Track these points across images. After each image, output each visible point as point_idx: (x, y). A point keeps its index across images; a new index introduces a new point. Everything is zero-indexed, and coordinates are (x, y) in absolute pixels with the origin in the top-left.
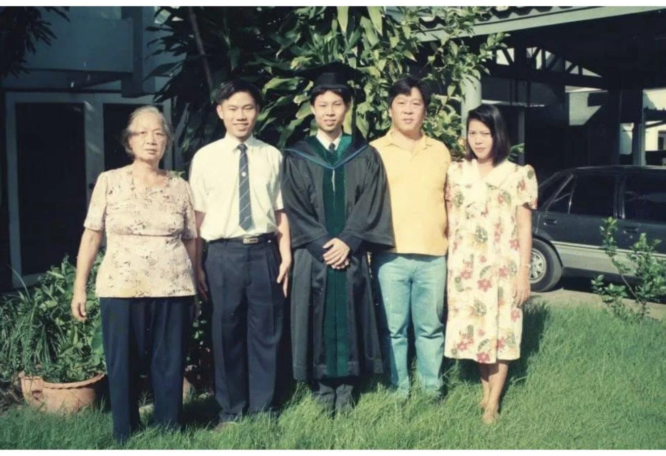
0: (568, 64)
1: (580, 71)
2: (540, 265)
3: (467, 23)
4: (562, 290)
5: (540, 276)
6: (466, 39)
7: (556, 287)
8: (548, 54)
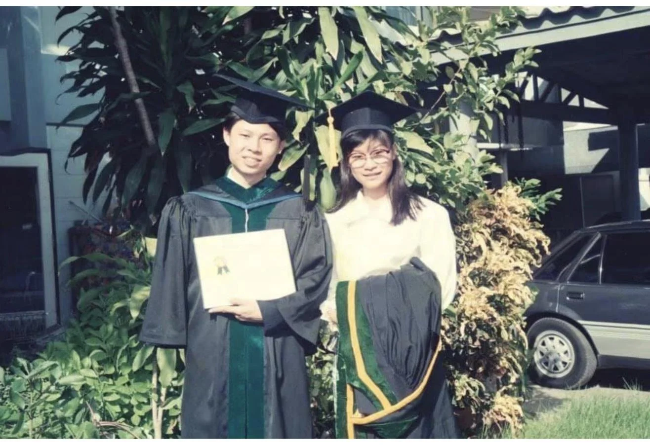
0: (565, 93)
1: (581, 102)
2: (566, 352)
3: (488, 38)
4: (598, 387)
5: (567, 368)
6: (488, 57)
7: (591, 383)
8: (540, 81)
